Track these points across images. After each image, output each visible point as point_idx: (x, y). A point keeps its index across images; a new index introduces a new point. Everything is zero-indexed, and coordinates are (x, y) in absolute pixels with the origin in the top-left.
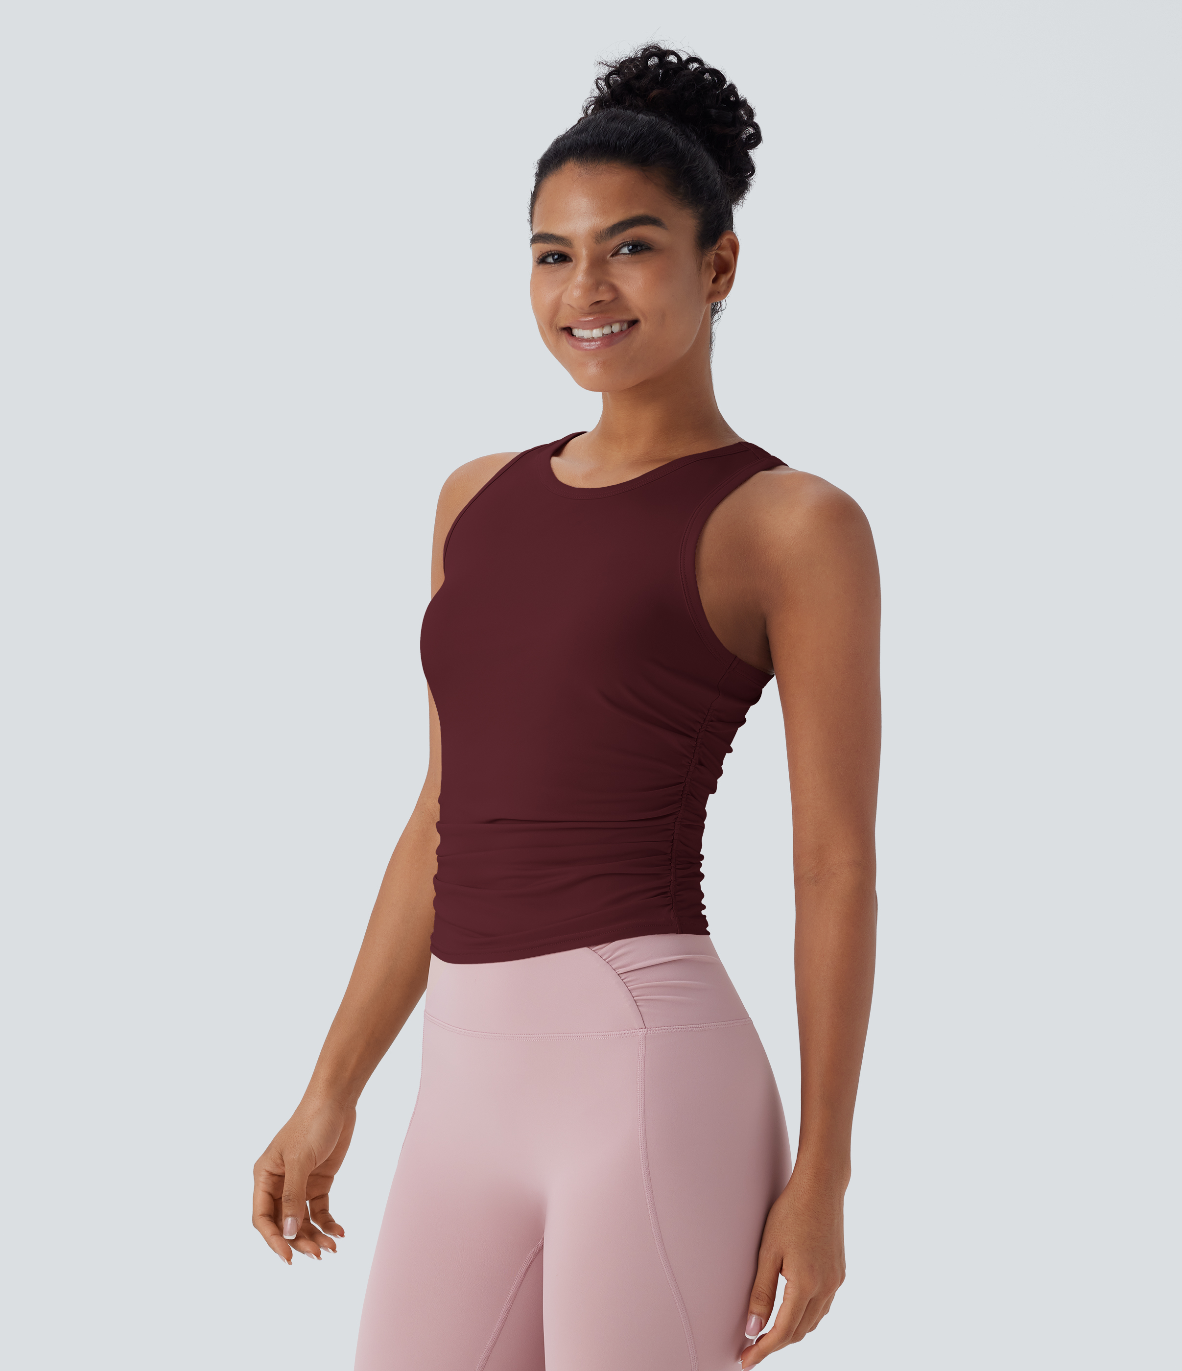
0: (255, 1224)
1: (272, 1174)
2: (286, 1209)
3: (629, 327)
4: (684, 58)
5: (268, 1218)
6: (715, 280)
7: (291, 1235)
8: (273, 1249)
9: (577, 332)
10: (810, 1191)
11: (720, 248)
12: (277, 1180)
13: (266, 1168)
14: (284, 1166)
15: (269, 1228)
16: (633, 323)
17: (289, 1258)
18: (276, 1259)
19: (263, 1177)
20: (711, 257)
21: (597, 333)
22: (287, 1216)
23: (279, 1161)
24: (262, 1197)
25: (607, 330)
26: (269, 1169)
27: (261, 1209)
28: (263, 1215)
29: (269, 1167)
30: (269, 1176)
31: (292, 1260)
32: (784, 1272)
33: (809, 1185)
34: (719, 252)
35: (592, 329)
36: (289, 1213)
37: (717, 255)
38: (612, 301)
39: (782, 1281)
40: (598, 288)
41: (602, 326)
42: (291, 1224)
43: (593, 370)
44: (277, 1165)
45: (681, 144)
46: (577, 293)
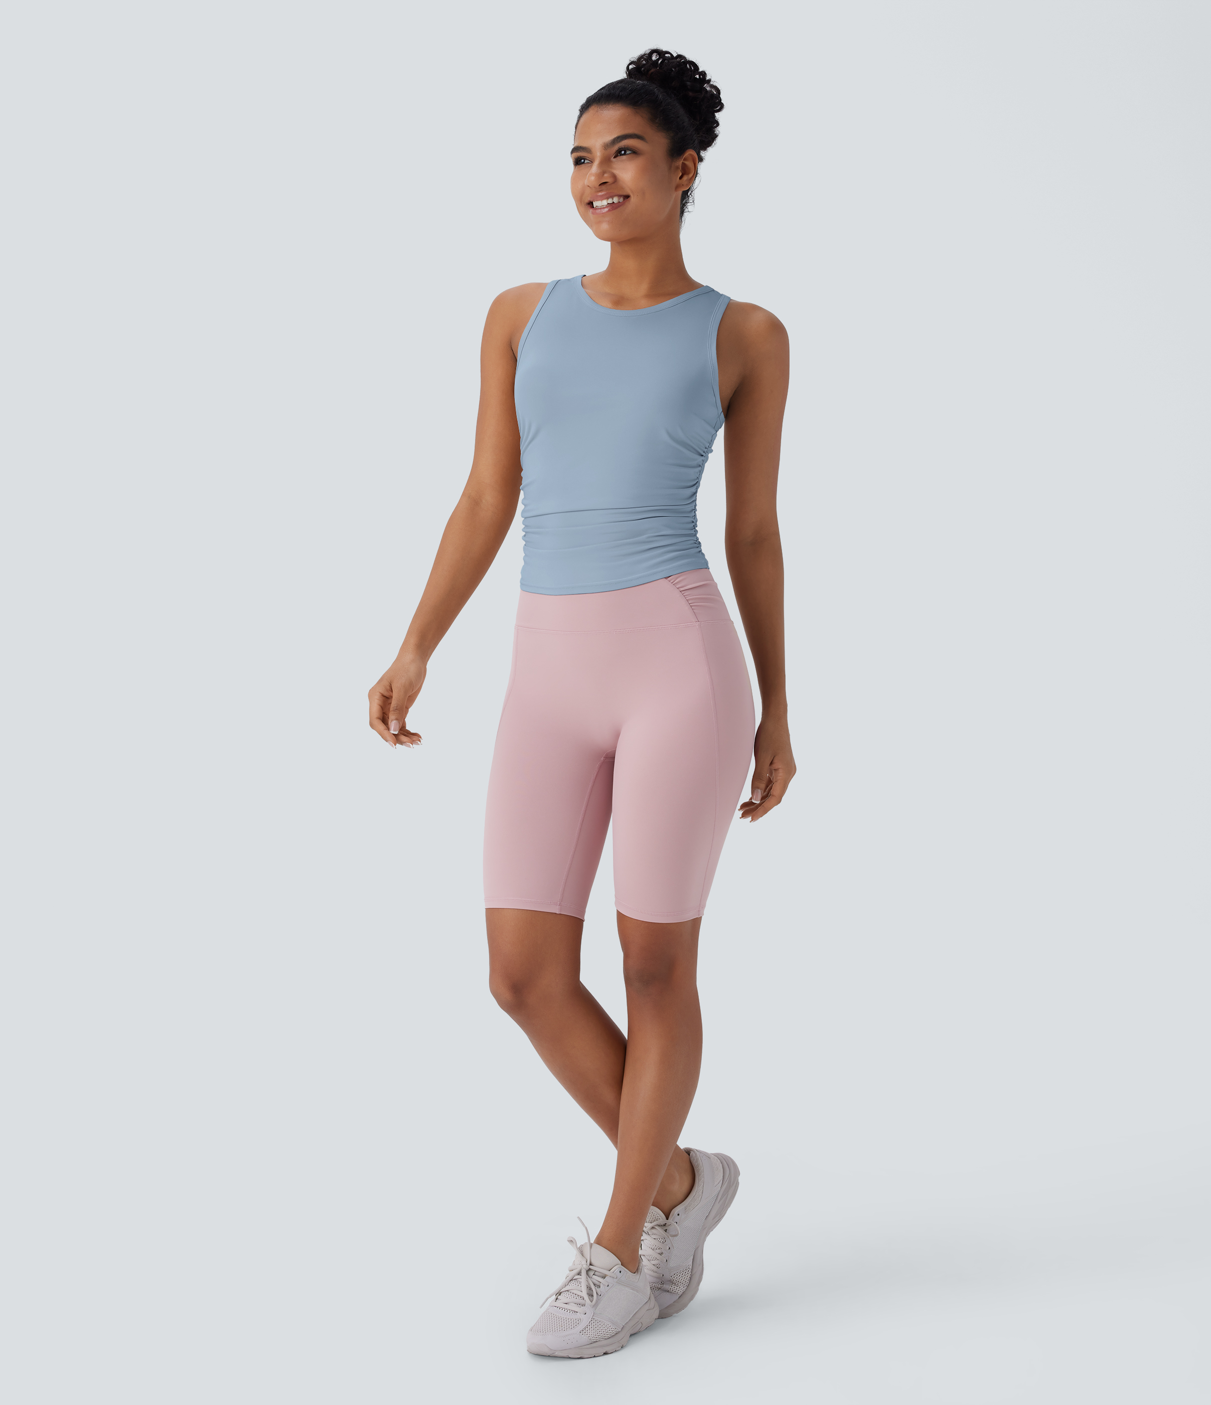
0: (372, 725)
1: (383, 696)
2: (390, 714)
3: (624, 199)
4: (675, 55)
5: (380, 721)
6: (681, 178)
7: (394, 731)
8: (384, 740)
9: (595, 204)
11: (685, 159)
12: (386, 700)
14: (392, 692)
15: (381, 726)
16: (627, 197)
20: (679, 163)
21: (605, 202)
22: (392, 721)
23: (388, 688)
25: (610, 201)
26: (382, 692)
27: (376, 715)
28: (377, 718)
29: (382, 690)
34: (686, 162)
35: (602, 200)
36: (392, 718)
37: (683, 163)
38: (614, 183)
40: (603, 175)
41: (608, 198)
42: (393, 725)
43: (605, 226)
44: (387, 690)
45: (660, 97)
46: (593, 178)
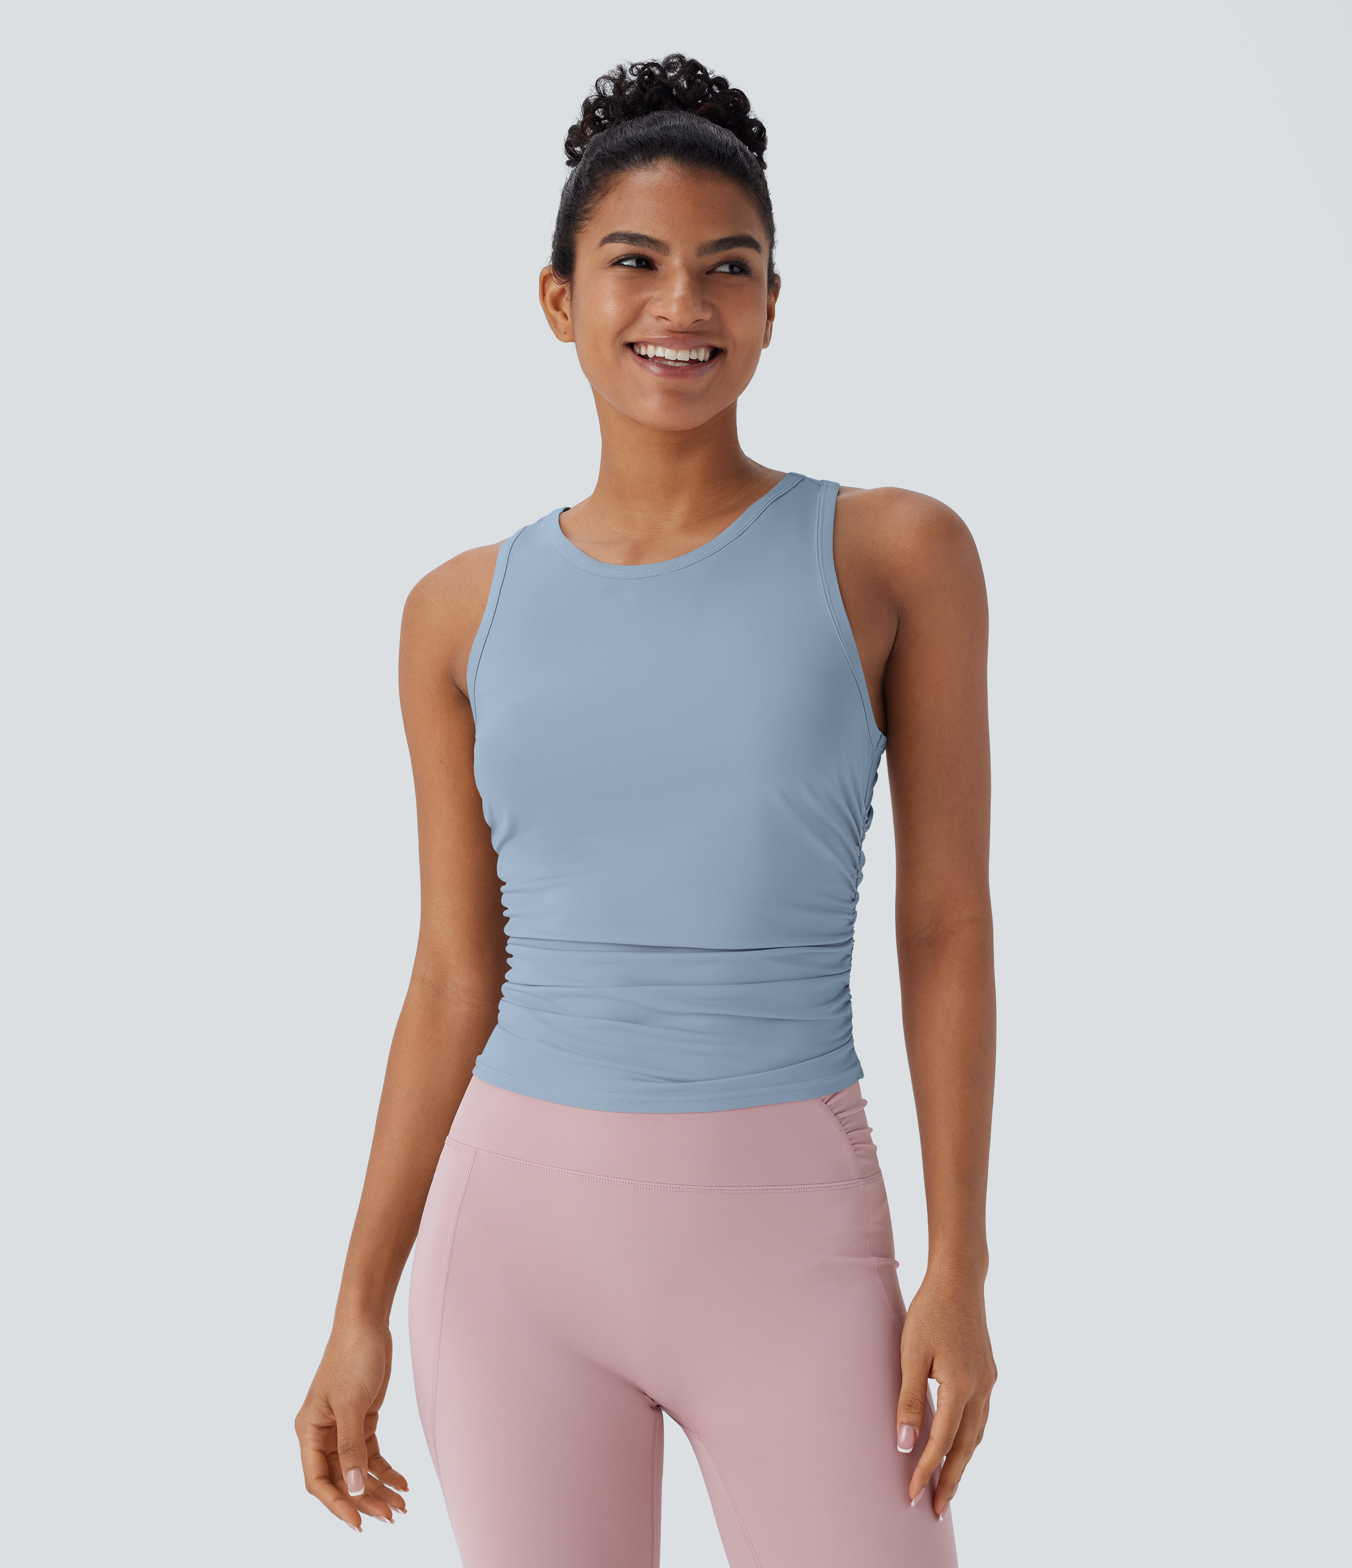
0: (310, 1490)
1: (320, 1428)
2: (344, 1462)
3: (713, 355)
5: (325, 1481)
7: (358, 1490)
8: (339, 1516)
10: (953, 1282)
12: (328, 1432)
13: (312, 1422)
14: (334, 1414)
15: (329, 1493)
17: (357, 1523)
18: (343, 1526)
19: (311, 1433)
22: (347, 1470)
23: (325, 1410)
24: (313, 1457)
25: (693, 355)
26: (317, 1422)
27: (315, 1471)
28: (319, 1478)
29: (315, 1418)
30: (318, 1431)
31: (361, 1526)
32: (935, 1375)
33: (952, 1274)
36: (351, 1465)
39: (933, 1384)
42: (355, 1478)
44: (324, 1415)
